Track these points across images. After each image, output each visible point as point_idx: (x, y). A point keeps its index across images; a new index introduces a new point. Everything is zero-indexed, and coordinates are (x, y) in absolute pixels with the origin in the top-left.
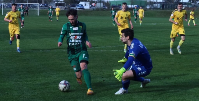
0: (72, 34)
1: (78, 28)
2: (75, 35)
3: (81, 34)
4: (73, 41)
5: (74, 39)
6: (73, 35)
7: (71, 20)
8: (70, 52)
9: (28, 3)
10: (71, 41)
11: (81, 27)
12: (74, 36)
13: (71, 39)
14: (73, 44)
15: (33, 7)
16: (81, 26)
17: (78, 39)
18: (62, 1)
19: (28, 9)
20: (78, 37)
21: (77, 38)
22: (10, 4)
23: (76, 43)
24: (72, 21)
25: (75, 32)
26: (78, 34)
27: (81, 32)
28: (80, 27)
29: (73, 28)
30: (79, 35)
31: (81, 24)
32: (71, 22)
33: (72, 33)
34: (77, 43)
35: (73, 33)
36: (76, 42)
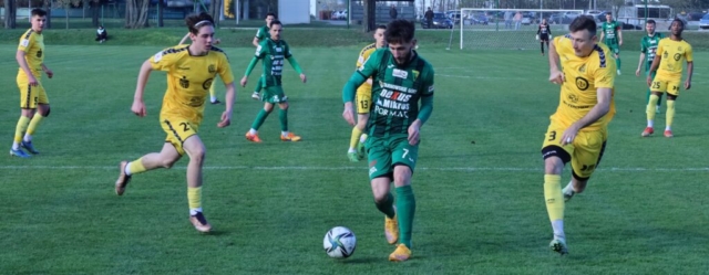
0: (387, 85)
1: (406, 73)
2: (395, 91)
3: (412, 90)
4: (386, 103)
5: (390, 99)
6: (389, 89)
7: (395, 51)
8: (372, 129)
9: (544, 8)
10: (379, 102)
11: (417, 72)
12: (392, 92)
13: (382, 99)
14: (385, 112)
15: (561, 21)
16: (417, 70)
19: (548, 27)
20: (401, 97)
21: (398, 99)
22: (482, 12)
23: (394, 110)
24: (398, 53)
25: (398, 81)
26: (404, 89)
28: (414, 71)
29: (395, 71)
30: (406, 93)
31: (421, 64)
32: (396, 56)
34: (398, 111)
35: (391, 83)
36: (395, 107)
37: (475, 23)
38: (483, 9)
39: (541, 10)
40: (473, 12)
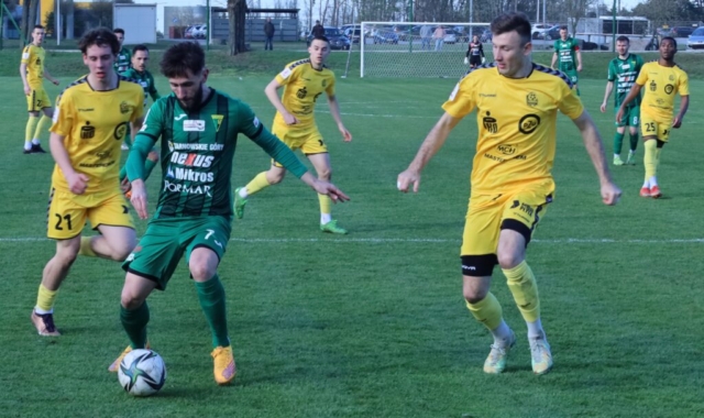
0: (179, 146)
1: (203, 122)
2: (190, 152)
3: (215, 147)
4: (180, 174)
5: (184, 167)
6: (181, 151)
7: (179, 89)
9: (474, 20)
10: (171, 173)
11: (221, 117)
12: (186, 155)
14: (177, 188)
16: (218, 113)
17: (201, 169)
18: (629, 9)
20: (199, 161)
21: (195, 164)
22: (390, 26)
23: (189, 183)
24: (184, 92)
25: (192, 137)
26: (201, 147)
27: (217, 139)
28: (214, 117)
29: (186, 122)
30: (206, 153)
31: (221, 102)
33: (178, 142)
34: (194, 185)
35: (183, 142)
37: (381, 41)
38: (391, 23)
39: (471, 24)
40: (378, 26)
